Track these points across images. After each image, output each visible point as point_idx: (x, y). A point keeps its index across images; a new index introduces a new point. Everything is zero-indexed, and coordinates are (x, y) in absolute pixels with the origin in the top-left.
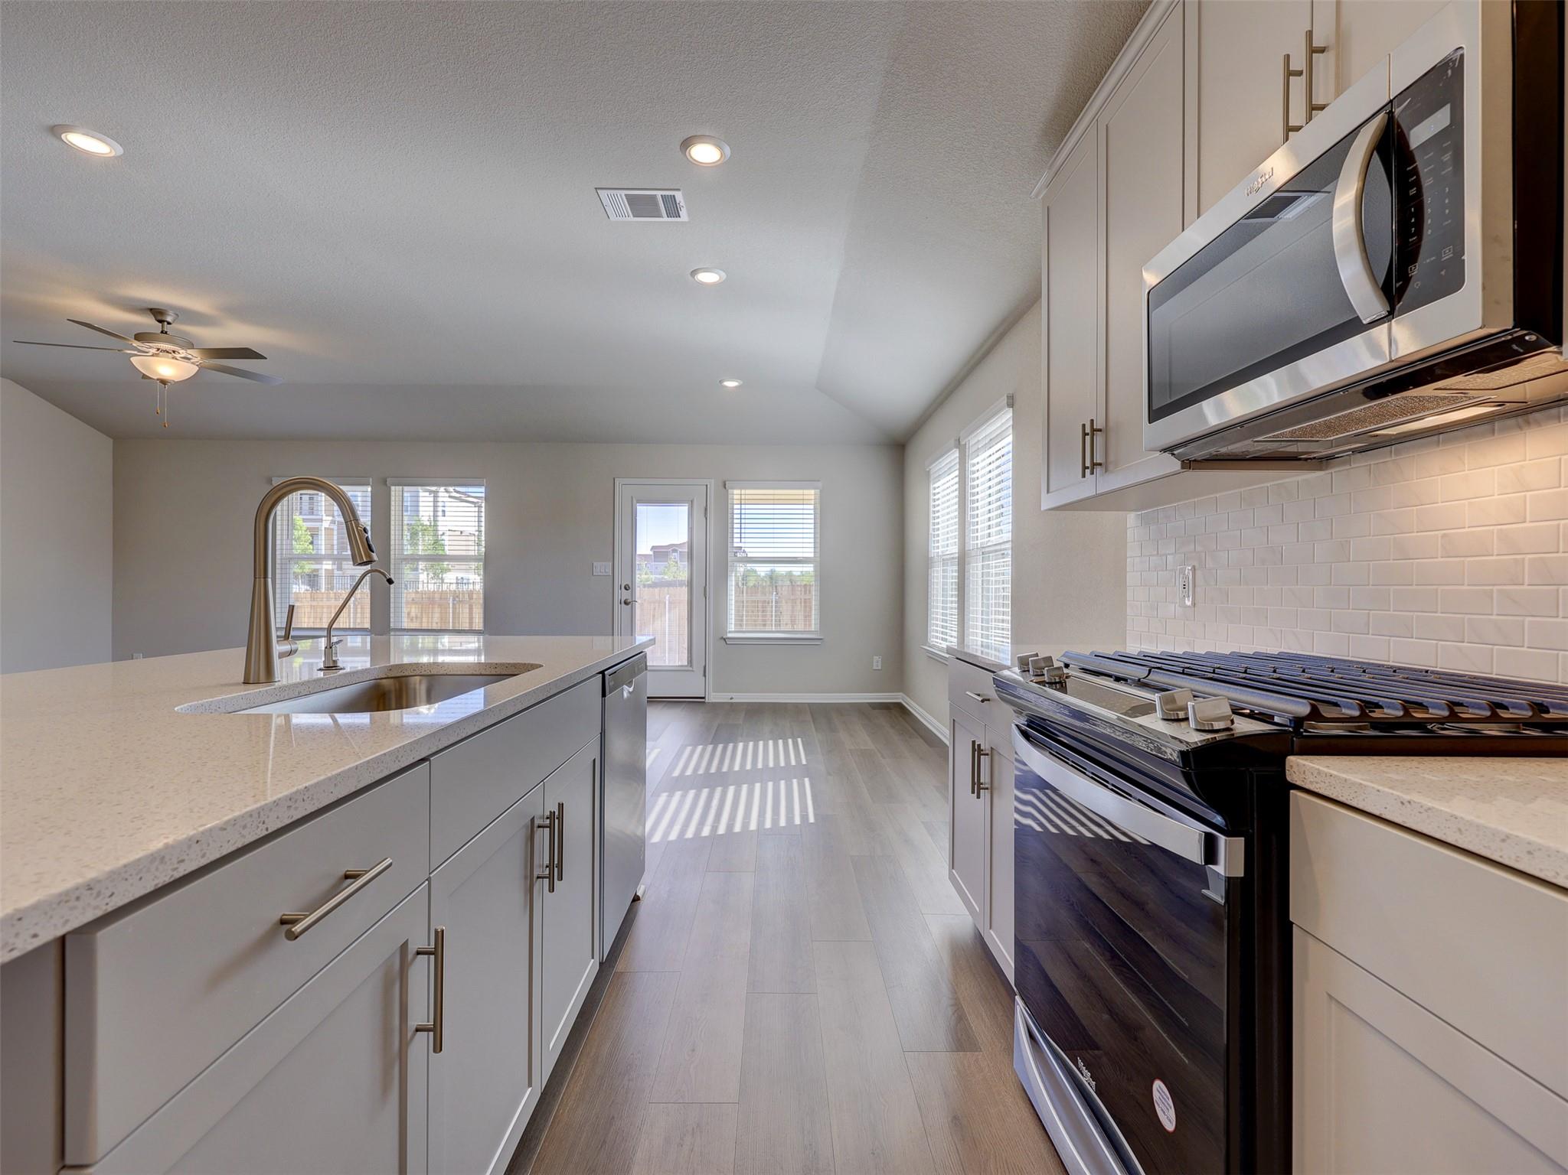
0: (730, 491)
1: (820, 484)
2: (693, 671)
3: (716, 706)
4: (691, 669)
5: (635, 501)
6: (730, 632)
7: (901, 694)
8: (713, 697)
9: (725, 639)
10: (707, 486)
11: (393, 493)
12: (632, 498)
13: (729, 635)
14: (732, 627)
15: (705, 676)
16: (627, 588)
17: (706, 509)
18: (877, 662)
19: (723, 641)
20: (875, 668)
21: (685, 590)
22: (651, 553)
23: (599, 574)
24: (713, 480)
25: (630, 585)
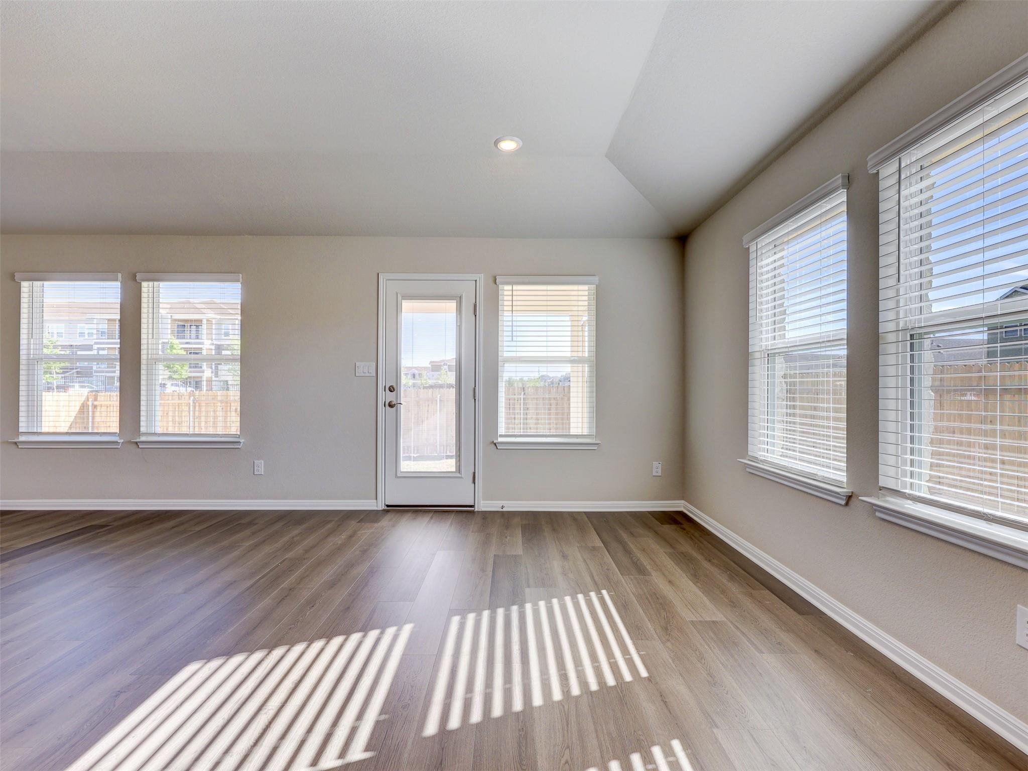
0: (501, 287)
1: (596, 279)
2: (461, 478)
3: (487, 516)
4: (458, 475)
5: (400, 298)
6: (501, 436)
7: (683, 502)
8: (483, 505)
9: (495, 444)
10: (476, 281)
11: (144, 290)
12: (397, 294)
13: (500, 440)
14: (502, 430)
15: (474, 482)
16: (392, 389)
17: (475, 306)
18: (657, 468)
19: (494, 446)
20: (654, 474)
21: (453, 391)
22: (430, 366)
23: (363, 375)
24: (482, 275)
25: (395, 387)
